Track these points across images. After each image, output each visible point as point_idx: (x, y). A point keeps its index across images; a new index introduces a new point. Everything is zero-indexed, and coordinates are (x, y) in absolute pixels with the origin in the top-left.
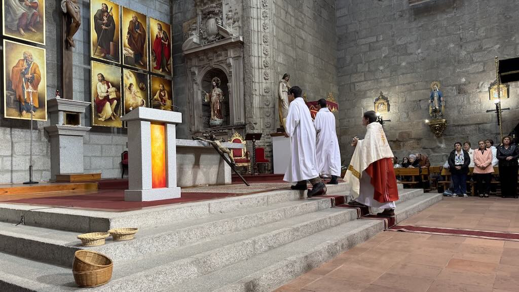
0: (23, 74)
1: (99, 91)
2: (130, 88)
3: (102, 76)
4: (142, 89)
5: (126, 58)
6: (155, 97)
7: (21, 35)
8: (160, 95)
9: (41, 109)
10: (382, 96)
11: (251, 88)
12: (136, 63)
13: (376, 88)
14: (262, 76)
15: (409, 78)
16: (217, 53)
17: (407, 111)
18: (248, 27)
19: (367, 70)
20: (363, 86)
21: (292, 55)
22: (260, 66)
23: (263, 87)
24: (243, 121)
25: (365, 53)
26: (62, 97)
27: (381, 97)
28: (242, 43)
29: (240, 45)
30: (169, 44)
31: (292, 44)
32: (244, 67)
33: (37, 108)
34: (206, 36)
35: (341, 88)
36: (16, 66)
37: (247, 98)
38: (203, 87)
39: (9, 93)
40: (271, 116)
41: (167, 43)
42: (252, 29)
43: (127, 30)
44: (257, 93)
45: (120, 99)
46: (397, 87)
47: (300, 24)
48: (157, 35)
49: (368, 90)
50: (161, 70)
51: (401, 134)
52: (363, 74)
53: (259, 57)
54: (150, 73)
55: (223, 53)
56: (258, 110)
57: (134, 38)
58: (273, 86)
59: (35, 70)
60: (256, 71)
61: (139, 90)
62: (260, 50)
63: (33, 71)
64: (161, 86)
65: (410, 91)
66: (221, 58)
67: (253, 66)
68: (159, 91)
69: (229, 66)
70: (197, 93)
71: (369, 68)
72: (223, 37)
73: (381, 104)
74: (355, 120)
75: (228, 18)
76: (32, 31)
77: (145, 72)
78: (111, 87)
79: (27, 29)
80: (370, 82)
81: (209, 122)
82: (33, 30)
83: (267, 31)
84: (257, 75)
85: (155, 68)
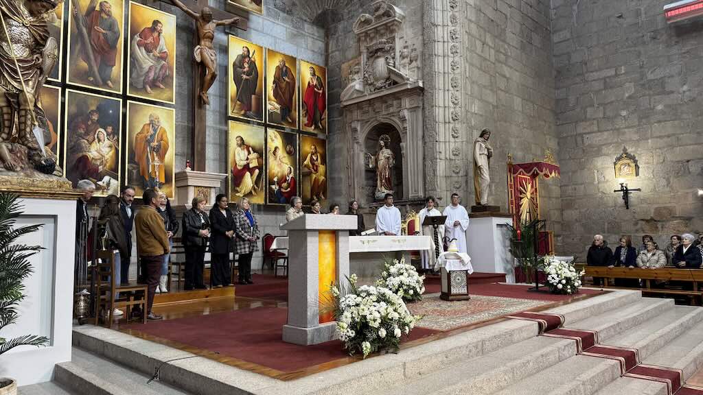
0: (148, 142)
1: (237, 159)
2: (274, 153)
3: (242, 139)
4: (289, 153)
5: (271, 114)
6: (305, 163)
7: (147, 93)
8: (312, 160)
9: (168, 185)
10: (627, 154)
11: (433, 148)
12: (283, 120)
13: (616, 143)
14: (449, 134)
15: (669, 127)
16: (386, 102)
17: (666, 176)
18: (431, 68)
19: (601, 115)
20: (596, 139)
21: (491, 100)
22: (447, 121)
23: (451, 147)
24: (421, 194)
25: (598, 92)
26: (193, 169)
27: (624, 155)
28: (422, 89)
29: (419, 91)
30: (324, 93)
31: (491, 86)
32: (424, 121)
33: (163, 184)
34: (372, 81)
35: (561, 141)
36: (139, 133)
37: (428, 163)
38: (367, 147)
39: (131, 166)
40: (462, 187)
41: (321, 92)
42: (436, 70)
43: (273, 79)
44: (443, 156)
45: (262, 167)
46: (650, 141)
47: (502, 57)
48: (309, 83)
49: (605, 144)
50: (313, 128)
51: (658, 210)
52: (595, 122)
53: (445, 107)
54: (299, 131)
55: (395, 102)
56: (444, 181)
57: (281, 88)
58: (464, 147)
59: (162, 136)
60: (442, 126)
61: (286, 155)
62: (447, 98)
63: (160, 136)
64: (313, 147)
65: (672, 146)
66: (391, 110)
67: (437, 120)
68: (310, 155)
69: (403, 120)
70: (358, 154)
71: (604, 113)
72: (395, 83)
73: (625, 164)
74: (585, 187)
75: (403, 57)
76: (159, 87)
77: (293, 130)
78: (252, 152)
79: (154, 85)
80: (606, 133)
81: (374, 194)
82: (162, 86)
83: (457, 71)
84: (443, 133)
85: (305, 125)
